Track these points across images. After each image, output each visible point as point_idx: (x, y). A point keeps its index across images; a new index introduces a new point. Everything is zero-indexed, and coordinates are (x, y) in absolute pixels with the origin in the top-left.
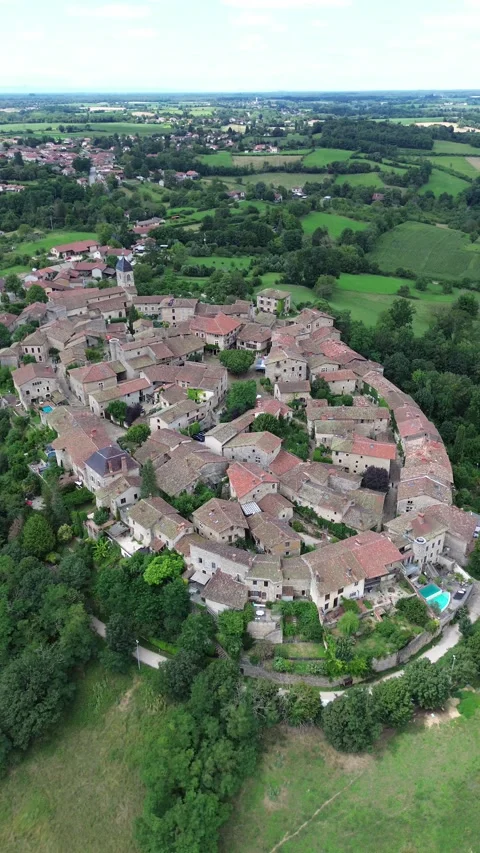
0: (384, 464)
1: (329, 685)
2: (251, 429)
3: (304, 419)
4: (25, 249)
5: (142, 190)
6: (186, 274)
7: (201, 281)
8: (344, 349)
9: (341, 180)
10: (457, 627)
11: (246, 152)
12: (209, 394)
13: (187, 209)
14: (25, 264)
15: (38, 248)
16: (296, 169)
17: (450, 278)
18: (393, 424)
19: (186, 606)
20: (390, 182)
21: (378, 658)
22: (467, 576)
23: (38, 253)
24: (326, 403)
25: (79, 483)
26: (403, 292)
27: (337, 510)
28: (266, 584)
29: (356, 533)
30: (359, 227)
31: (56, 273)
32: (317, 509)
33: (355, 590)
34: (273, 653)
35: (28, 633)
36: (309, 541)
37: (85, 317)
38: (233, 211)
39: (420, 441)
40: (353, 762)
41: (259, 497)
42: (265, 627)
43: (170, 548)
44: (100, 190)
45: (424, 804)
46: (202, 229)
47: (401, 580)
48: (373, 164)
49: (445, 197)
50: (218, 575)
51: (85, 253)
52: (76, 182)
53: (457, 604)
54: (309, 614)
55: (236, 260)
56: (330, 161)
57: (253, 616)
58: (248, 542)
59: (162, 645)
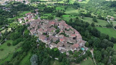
0: (75, 37)
2: (60, 34)
3: (65, 33)
4: (21, 14)
5: (33, 5)
6: (44, 16)
7: (46, 17)
8: (67, 25)
9: (59, 2)
10: (85, 51)
12: (54, 31)
13: (41, 7)
14: (23, 16)
15: (24, 14)
16: (53, 1)
17: (75, 15)
18: (74, 33)
19: (59, 53)
20: (65, 2)
21: (79, 55)
22: (85, 47)
24: (67, 31)
25: (43, 42)
26: (70, 17)
28: (67, 49)
29: (74, 44)
30: (63, 9)
31: (28, 17)
32: (70, 42)
33: (75, 49)
34: (69, 56)
36: (70, 45)
37: (35, 23)
38: (47, 7)
39: (78, 34)
41: (63, 41)
43: (56, 47)
46: (44, 10)
47: (79, 48)
49: (71, 4)
50: (62, 49)
51: (30, 14)
52: (24, 4)
53: (85, 49)
54: (72, 52)
55: (49, 14)
57: (66, 53)
58: (64, 46)
59: (57, 57)
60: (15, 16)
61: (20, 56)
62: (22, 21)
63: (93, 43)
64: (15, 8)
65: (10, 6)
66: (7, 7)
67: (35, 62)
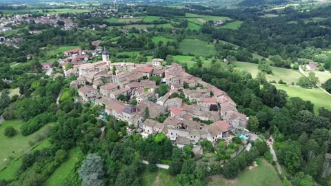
2: (169, 98)
3: (183, 95)
5: (87, 32)
6: (118, 58)
9: (159, 26)
10: (250, 144)
11: (121, 18)
12: (152, 90)
13: (108, 37)
14: (55, 58)
16: (142, 23)
17: (205, 55)
18: (212, 94)
19: (171, 147)
20: (176, 27)
21: (232, 154)
22: (248, 131)
23: (59, 54)
24: (189, 90)
25: (119, 120)
26: (193, 60)
27: (206, 117)
28: (195, 137)
30: (171, 41)
32: (200, 118)
33: (220, 136)
35: (120, 164)
38: (127, 37)
39: (223, 96)
40: (233, 182)
41: (182, 116)
42: (197, 150)
43: (160, 132)
46: (117, 43)
47: (231, 133)
48: (168, 21)
49: (194, 31)
50: (179, 137)
51: (78, 53)
52: (61, 29)
53: (247, 138)
56: (154, 20)
57: (193, 147)
58: (183, 128)
59: (164, 161)
60: (31, 59)
61: (45, 164)
62: (54, 70)
63: (272, 119)
64: (32, 40)
65: (18, 33)
66: (8, 37)
67: (94, 176)
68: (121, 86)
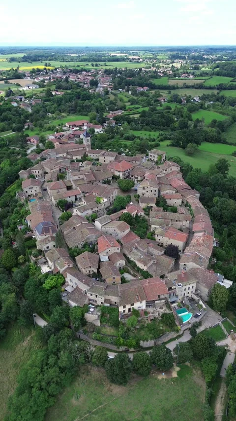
0: (180, 244)
1: (117, 350)
2: (120, 219)
4: (55, 123)
5: (120, 96)
6: (125, 139)
7: (129, 143)
8: (182, 183)
11: (177, 77)
13: (136, 106)
14: (53, 130)
15: (61, 123)
16: (200, 87)
19: (59, 302)
21: (144, 341)
22: (204, 306)
23: (59, 125)
24: (162, 210)
25: (34, 237)
26: (235, 154)
27: (145, 264)
28: (96, 296)
29: (152, 277)
30: (221, 118)
31: (63, 135)
32: (137, 263)
33: (140, 305)
34: (95, 329)
36: (129, 277)
37: (65, 158)
38: (158, 108)
39: (201, 234)
40: (117, 390)
41: (110, 254)
42: (92, 317)
43: (61, 272)
44: (99, 96)
45: (146, 417)
46: (140, 117)
47: (167, 303)
50: (77, 289)
51: (81, 126)
52: (89, 91)
54: (114, 314)
55: (152, 133)
56: (218, 84)
57: (87, 311)
58: (99, 274)
59: (47, 318)
62: (38, 146)
64: (50, 103)
65: (41, 93)
68: (74, 187)
